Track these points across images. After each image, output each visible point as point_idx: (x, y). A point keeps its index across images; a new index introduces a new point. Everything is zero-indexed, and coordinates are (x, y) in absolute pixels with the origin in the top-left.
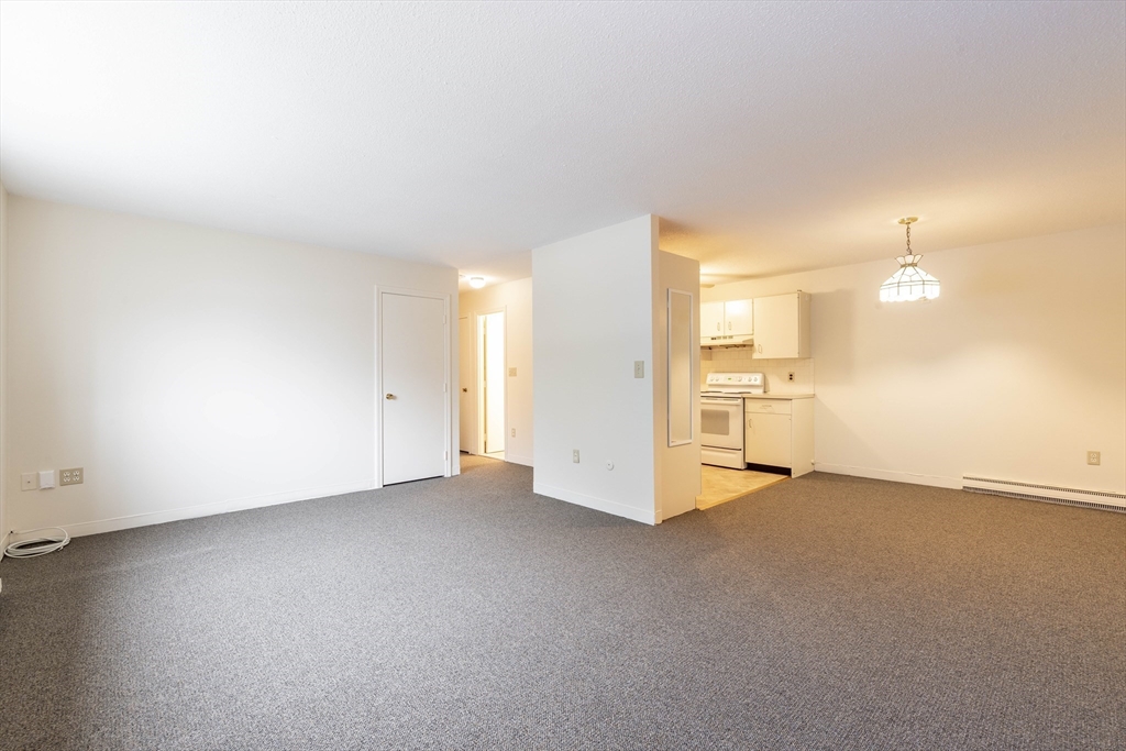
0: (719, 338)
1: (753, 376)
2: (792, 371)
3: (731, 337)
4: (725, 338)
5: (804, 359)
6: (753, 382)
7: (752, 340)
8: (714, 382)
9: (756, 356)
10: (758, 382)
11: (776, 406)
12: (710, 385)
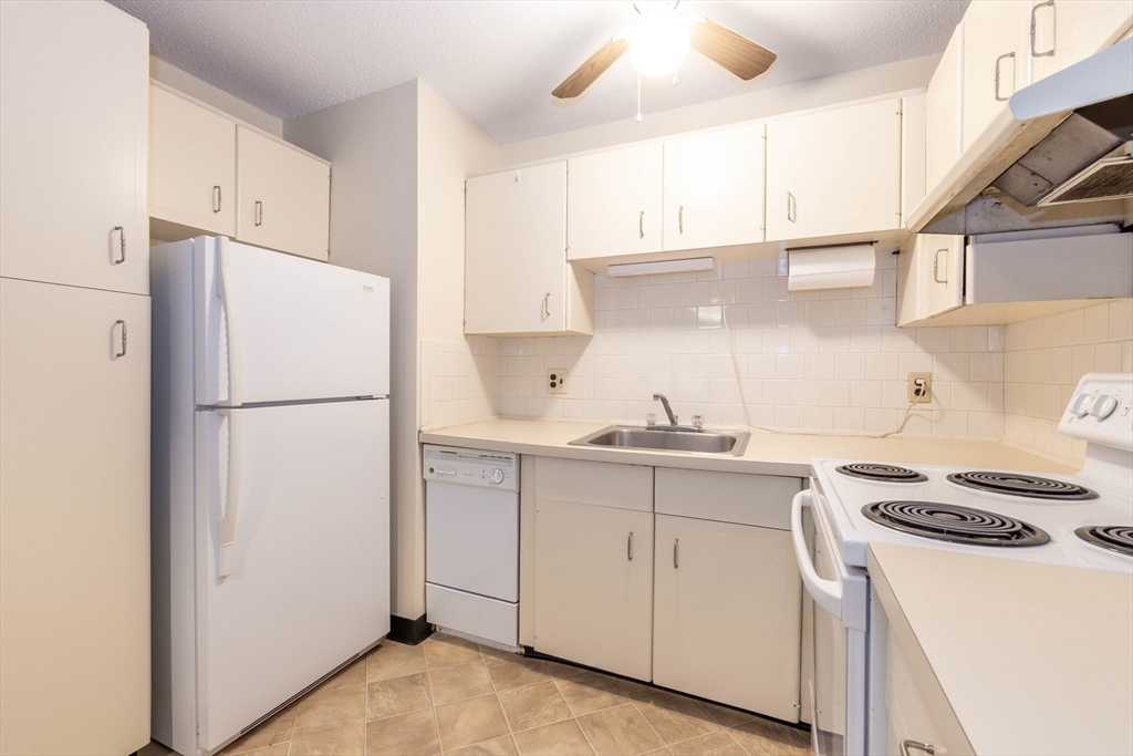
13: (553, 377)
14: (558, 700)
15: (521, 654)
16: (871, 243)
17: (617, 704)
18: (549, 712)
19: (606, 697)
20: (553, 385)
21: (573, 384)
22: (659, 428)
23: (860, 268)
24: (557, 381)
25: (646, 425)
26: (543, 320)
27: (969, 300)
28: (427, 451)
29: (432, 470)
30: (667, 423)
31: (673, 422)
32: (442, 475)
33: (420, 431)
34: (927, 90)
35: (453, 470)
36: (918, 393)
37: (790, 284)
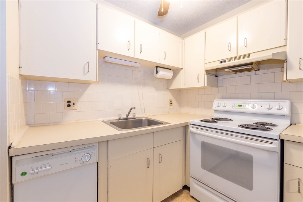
0: (230, 59)
4: (237, 58)
6: (274, 111)
8: (221, 108)
13: (69, 102)
16: (170, 69)
20: (69, 106)
21: (80, 105)
22: (123, 119)
23: (168, 74)
24: (71, 104)
25: (117, 118)
26: (85, 74)
27: (206, 85)
28: (16, 161)
29: (24, 174)
30: (125, 117)
31: (127, 116)
32: (37, 173)
33: (10, 147)
34: (183, 40)
35: (49, 166)
36: (171, 103)
37: (158, 76)
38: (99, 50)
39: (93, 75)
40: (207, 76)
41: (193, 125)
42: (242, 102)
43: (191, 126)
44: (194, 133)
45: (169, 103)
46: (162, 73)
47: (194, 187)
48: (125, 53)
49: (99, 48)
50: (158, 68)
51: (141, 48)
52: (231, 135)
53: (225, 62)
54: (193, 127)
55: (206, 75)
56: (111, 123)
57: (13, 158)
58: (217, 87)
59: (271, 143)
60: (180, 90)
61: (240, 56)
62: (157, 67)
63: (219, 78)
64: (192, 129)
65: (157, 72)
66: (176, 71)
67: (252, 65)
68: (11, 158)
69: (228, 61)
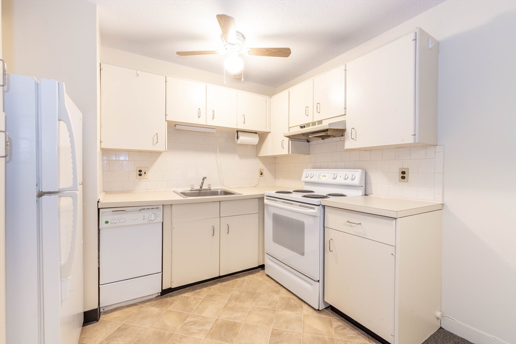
0: (308, 125)
1: (350, 173)
2: (405, 166)
3: (320, 122)
4: (314, 124)
5: (425, 146)
6: (349, 182)
7: (344, 122)
8: (309, 179)
9: (349, 144)
10: (356, 182)
11: (370, 227)
12: (306, 183)
13: (140, 171)
14: (192, 298)
15: (159, 296)
16: (256, 133)
17: (210, 289)
18: (194, 302)
19: (205, 289)
20: (140, 175)
21: (151, 174)
22: (196, 190)
23: (255, 140)
24: (142, 173)
25: (190, 189)
26: (154, 145)
27: (290, 153)
28: (102, 212)
29: (107, 222)
30: (198, 188)
31: (201, 187)
32: (115, 223)
33: (98, 202)
34: (271, 98)
35: (124, 219)
36: (261, 174)
37: (239, 141)
38: (167, 121)
39: (162, 145)
40: (292, 142)
41: (268, 196)
42: (327, 172)
43: (265, 197)
44: (268, 205)
45: (259, 173)
46: (243, 138)
47: (268, 262)
48: (195, 120)
49: (167, 119)
50: (239, 133)
51: (213, 113)
52: (292, 204)
53: (304, 127)
54: (267, 199)
55: (290, 141)
56: (181, 193)
57: (100, 210)
58: (309, 154)
59: (314, 209)
60: (275, 157)
61: (315, 122)
62: (237, 131)
63: (311, 143)
64: (266, 201)
65: (238, 138)
66: (262, 136)
67: (327, 132)
68: (99, 209)
69: (307, 126)
